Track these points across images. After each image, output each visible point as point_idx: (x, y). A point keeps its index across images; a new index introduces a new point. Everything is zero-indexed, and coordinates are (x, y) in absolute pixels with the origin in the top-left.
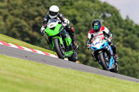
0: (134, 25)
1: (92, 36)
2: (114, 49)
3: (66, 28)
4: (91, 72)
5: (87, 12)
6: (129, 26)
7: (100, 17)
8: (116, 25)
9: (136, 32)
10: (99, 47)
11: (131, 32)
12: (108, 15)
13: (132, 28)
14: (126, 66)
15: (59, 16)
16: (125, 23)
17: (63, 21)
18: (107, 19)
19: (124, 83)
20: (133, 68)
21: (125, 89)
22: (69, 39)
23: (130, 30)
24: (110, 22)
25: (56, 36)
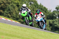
0: (43, 7)
1: (36, 16)
2: (45, 21)
3: (29, 13)
4: (25, 27)
5: (23, 2)
6: (41, 8)
7: (29, 4)
8: (36, 7)
9: (44, 10)
10: (39, 20)
11: (42, 10)
12: (32, 3)
13: (43, 8)
15: (26, 8)
16: (40, 6)
17: (28, 10)
18: (32, 4)
19: (39, 32)
21: (39, 34)
22: (30, 18)
23: (42, 9)
24: (33, 6)
25: (25, 16)
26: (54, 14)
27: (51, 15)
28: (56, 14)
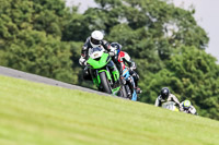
9: (53, 7)
11: (45, 6)
14: (38, 60)
17: (109, 51)
20: (48, 64)
23: (43, 3)
25: (102, 69)
26: (90, 20)
27: (79, 24)
28: (98, 21)
